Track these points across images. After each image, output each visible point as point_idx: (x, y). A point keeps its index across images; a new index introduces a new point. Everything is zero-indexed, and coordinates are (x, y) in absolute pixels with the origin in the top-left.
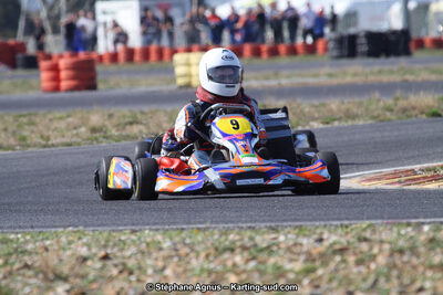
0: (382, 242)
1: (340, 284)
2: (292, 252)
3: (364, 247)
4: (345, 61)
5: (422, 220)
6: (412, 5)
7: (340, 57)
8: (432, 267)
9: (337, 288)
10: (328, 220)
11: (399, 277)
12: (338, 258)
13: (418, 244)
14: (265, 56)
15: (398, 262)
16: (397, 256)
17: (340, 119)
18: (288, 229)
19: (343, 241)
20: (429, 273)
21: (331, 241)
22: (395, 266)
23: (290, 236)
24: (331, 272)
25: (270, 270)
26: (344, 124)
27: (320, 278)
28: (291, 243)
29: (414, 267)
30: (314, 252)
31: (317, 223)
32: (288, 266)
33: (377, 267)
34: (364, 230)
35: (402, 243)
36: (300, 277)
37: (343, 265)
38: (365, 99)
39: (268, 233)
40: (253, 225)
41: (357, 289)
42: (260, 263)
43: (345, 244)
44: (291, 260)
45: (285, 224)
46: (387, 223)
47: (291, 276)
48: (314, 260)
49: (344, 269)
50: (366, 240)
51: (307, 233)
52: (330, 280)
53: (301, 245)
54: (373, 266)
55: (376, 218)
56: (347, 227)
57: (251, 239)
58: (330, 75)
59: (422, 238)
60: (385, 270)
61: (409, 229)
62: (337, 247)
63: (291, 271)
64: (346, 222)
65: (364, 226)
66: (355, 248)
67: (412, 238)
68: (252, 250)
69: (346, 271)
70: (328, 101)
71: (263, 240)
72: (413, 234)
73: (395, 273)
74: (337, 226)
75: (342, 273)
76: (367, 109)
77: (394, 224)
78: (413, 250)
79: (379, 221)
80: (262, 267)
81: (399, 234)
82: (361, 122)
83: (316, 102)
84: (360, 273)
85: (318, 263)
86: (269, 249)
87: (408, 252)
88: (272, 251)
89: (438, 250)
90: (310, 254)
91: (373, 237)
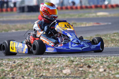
0: (31, 63)
1: (20, 74)
2: (7, 66)
3: (27, 64)
5: (43, 57)
7: (20, 12)
8: (45, 69)
9: (19, 75)
10: (17, 57)
11: (36, 72)
12: (20, 67)
13: (41, 63)
15: (36, 68)
16: (36, 66)
17: (20, 29)
18: (6, 59)
19: (21, 62)
20: (44, 71)
21: (18, 62)
22: (35, 69)
23: (6, 61)
24: (18, 71)
26: (21, 31)
27: (14, 73)
28: (6, 63)
29: (40, 69)
30: (13, 65)
31: (14, 58)
32: (6, 69)
33: (30, 69)
34: (27, 59)
35: (37, 63)
36: (9, 72)
37: (21, 69)
38: (27, 24)
41: (25, 76)
46: (33, 58)
47: (7, 72)
48: (13, 68)
49: (21, 70)
50: (27, 62)
51: (11, 60)
52: (17, 73)
53: (9, 63)
54: (29, 69)
56: (22, 58)
59: (42, 62)
60: (32, 70)
61: (39, 59)
62: (19, 64)
63: (7, 71)
64: (22, 57)
65: (27, 58)
66: (24, 64)
67: (40, 61)
69: (22, 71)
70: (16, 24)
72: (40, 60)
73: (35, 71)
74: (19, 58)
75: (21, 71)
76: (27, 27)
77: (35, 58)
78: (40, 65)
79: (31, 57)
81: (36, 60)
83: (13, 24)
85: (14, 68)
87: (39, 65)
88: (1, 65)
89: (47, 65)
90: (12, 66)
91: (29, 61)
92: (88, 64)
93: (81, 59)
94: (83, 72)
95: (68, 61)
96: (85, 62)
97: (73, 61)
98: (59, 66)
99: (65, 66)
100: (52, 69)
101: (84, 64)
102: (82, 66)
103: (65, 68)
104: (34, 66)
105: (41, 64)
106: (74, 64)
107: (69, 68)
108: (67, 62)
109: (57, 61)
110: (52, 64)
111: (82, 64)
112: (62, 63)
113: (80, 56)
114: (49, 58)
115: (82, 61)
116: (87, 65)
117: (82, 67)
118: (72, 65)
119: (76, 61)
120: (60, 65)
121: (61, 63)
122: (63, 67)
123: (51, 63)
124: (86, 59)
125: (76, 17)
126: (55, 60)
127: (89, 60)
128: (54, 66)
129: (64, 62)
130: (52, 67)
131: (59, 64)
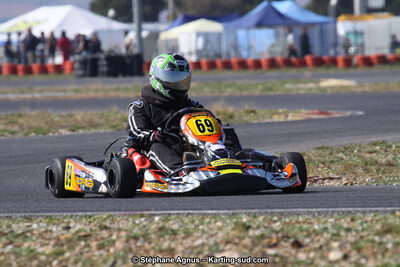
0: (119, 230)
1: (84, 265)
2: (43, 238)
3: (105, 234)
4: (88, 79)
5: (154, 212)
6: (145, 34)
7: (84, 76)
8: (161, 251)
10: (74, 211)
12: (83, 243)
13: (149, 231)
14: (20, 74)
15: (133, 246)
16: (132, 241)
17: (84, 128)
19: (87, 228)
21: (77, 229)
22: (130, 250)
23: (41, 224)
24: (76, 255)
25: (24, 253)
26: (87, 132)
27: (68, 259)
28: (43, 230)
29: (147, 251)
30: (62, 238)
31: (65, 214)
32: (40, 250)
33: (115, 251)
34: (105, 220)
35: (136, 231)
36: (51, 259)
37: (86, 249)
38: (105, 111)
39: (23, 222)
40: (10, 215)
42: (16, 246)
43: (89, 231)
44: (43, 245)
45: (37, 214)
46: (124, 215)
47: (43, 258)
48: (62, 245)
49: (88, 252)
50: (106, 228)
51: (56, 221)
52: (76, 262)
53: (51, 231)
54: (112, 250)
55: (115, 210)
56: (90, 217)
57: (9, 226)
58: (76, 91)
59: (153, 227)
60: (122, 253)
61: (143, 219)
62: (82, 234)
63: (43, 254)
64: (90, 213)
65: (104, 216)
66: (97, 235)
67: (145, 226)
68: (9, 236)
69: (90, 254)
70: (74, 112)
71: (19, 227)
72: (145, 223)
73: (130, 256)
74: (81, 216)
75: (86, 255)
76: (107, 120)
77: (130, 215)
78: (146, 237)
79: (118, 213)
80: (17, 250)
81: (134, 223)
82: (102, 131)
84: (101, 255)
85: (65, 247)
86: (23, 235)
87: (141, 239)
88: (26, 237)
89: (167, 237)
90: (59, 239)
91: (112, 226)
92: (294, 236)
93: (271, 220)
94: (277, 259)
95: (233, 225)
96: (286, 230)
97: (248, 228)
98: (205, 241)
99: (221, 242)
100: (183, 252)
101: (280, 235)
102: (274, 241)
103: (221, 247)
104: (127, 241)
105: (148, 234)
106: (250, 237)
107: (235, 248)
108: (229, 228)
109: (197, 226)
110: (183, 235)
111: (274, 236)
112: (214, 232)
113: (269, 211)
114: (173, 217)
115: (277, 226)
116: (292, 240)
117: (275, 246)
118: (243, 238)
119: (258, 227)
120: (207, 239)
121: (210, 232)
122: (216, 244)
123: (178, 230)
124: (287, 220)
125: (257, 92)
126: (193, 222)
127: (297, 226)
128: (188, 242)
129: (220, 229)
130: (182, 244)
131: (205, 236)
